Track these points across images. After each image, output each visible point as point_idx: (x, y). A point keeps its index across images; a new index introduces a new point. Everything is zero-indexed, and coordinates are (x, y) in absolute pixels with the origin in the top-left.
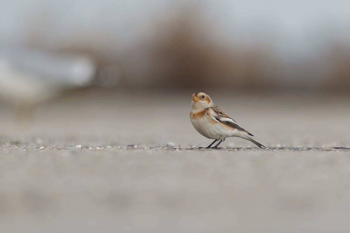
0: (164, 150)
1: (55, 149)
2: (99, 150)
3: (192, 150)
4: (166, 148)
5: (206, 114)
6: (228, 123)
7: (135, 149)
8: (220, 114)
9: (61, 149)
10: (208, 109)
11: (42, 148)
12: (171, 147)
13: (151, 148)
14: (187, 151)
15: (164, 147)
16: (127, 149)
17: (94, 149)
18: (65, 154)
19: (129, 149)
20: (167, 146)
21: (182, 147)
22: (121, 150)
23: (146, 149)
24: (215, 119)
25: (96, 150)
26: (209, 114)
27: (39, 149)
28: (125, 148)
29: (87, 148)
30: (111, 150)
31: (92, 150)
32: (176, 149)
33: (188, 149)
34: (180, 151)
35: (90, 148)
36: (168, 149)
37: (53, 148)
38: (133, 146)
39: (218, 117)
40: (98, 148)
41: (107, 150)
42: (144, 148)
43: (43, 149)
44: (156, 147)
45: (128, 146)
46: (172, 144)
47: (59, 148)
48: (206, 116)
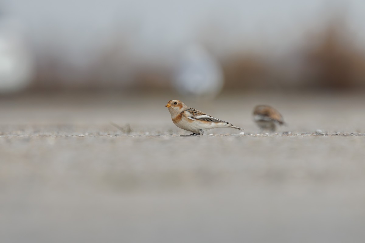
0: (314, 136)
1: (222, 135)
2: (259, 136)
3: (337, 136)
4: (315, 134)
5: (183, 116)
6: (204, 119)
7: (289, 135)
8: (195, 114)
9: (227, 135)
10: (183, 112)
11: (211, 134)
12: (320, 133)
13: (302, 134)
14: (333, 136)
15: (313, 134)
16: (282, 135)
17: (254, 135)
18: (231, 139)
19: (284, 135)
20: (316, 132)
21: (328, 134)
22: (278, 136)
23: (298, 135)
24: (191, 118)
25: (256, 136)
26: (185, 115)
27: (208, 136)
28: (281, 134)
29: (249, 134)
30: (269, 136)
31: (253, 136)
32: (323, 135)
33: (333, 135)
34: (327, 136)
35: (252, 135)
36: (317, 135)
37: (220, 135)
38: (287, 133)
39: (194, 116)
40: (258, 135)
41: (265, 136)
42: (296, 135)
43: (212, 136)
44: (307, 133)
45: (284, 133)
46: (320, 131)
47: (226, 134)
48: (183, 118)
